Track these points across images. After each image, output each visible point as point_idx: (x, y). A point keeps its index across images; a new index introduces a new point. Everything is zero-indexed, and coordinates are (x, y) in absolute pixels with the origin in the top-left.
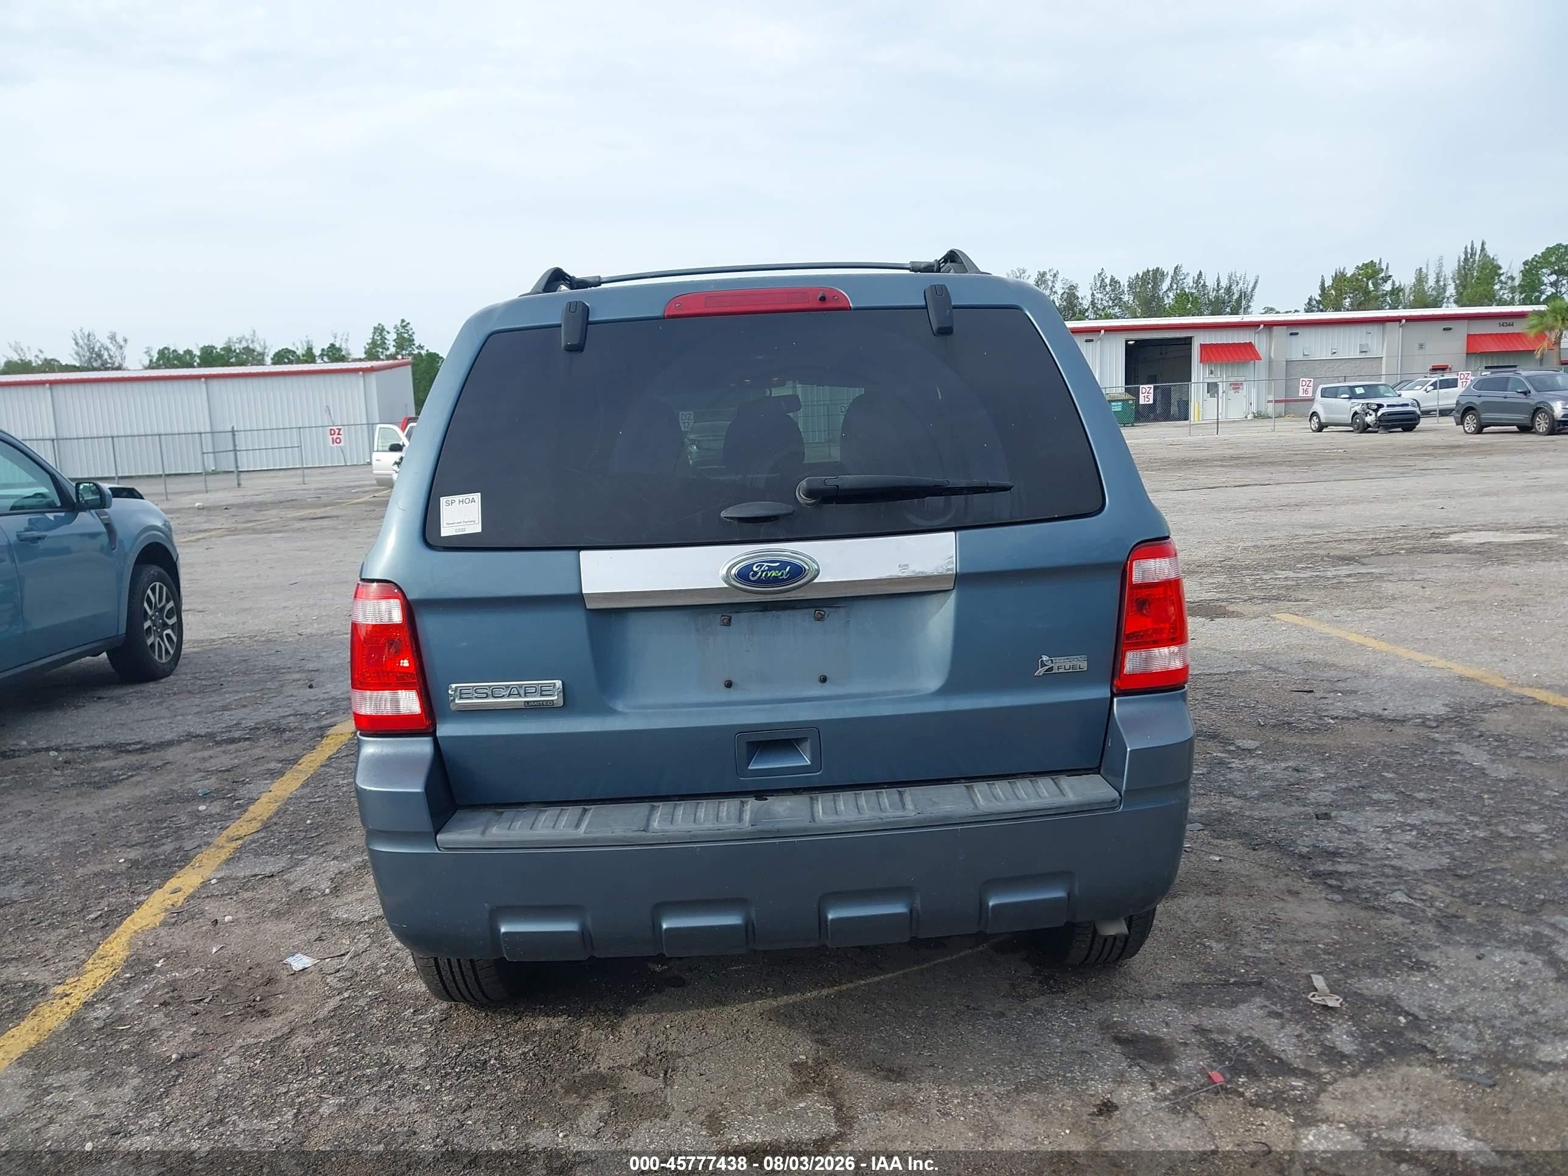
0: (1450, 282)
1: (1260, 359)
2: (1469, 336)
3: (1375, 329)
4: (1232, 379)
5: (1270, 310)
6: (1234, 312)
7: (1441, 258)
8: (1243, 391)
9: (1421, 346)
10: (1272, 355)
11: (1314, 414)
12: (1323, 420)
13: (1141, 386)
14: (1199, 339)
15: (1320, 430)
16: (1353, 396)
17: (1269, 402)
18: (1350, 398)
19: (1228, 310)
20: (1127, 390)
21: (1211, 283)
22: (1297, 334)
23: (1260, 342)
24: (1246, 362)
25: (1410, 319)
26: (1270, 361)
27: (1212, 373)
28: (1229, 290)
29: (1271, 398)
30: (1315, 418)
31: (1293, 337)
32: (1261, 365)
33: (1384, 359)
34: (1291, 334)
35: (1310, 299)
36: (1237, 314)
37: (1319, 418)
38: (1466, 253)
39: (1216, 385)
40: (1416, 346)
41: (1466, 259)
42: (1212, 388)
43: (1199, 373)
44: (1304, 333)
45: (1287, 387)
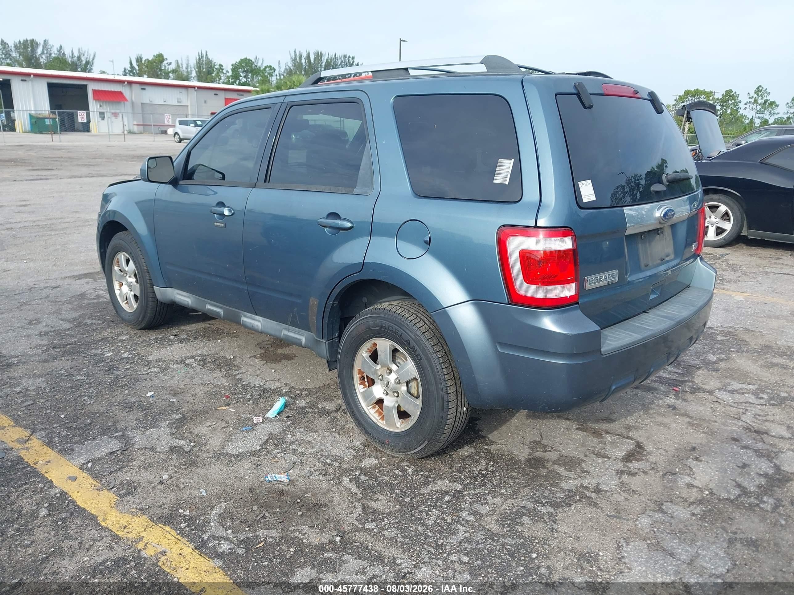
0: (193, 69)
1: (126, 100)
2: (226, 99)
3: (183, 91)
4: (113, 111)
5: (103, 72)
6: (84, 71)
7: (188, 57)
8: (120, 118)
9: (205, 102)
10: (133, 99)
11: (176, 133)
12: (181, 137)
13: (78, 112)
14: (91, 87)
15: (180, 142)
16: (196, 125)
17: (134, 125)
18: (195, 126)
19: (79, 69)
20: (51, 112)
21: (68, 53)
22: (145, 89)
23: (126, 91)
24: (119, 102)
25: (200, 88)
26: (133, 103)
27: (101, 106)
28: (79, 58)
29: (135, 123)
30: (177, 135)
31: (143, 91)
32: (128, 104)
33: (189, 107)
34: (142, 89)
35: (125, 69)
36: (85, 72)
37: (178, 135)
38: (199, 56)
39: (103, 113)
40: (203, 102)
41: (199, 59)
42: (102, 115)
43: (93, 105)
44: (148, 88)
45: (143, 118)
